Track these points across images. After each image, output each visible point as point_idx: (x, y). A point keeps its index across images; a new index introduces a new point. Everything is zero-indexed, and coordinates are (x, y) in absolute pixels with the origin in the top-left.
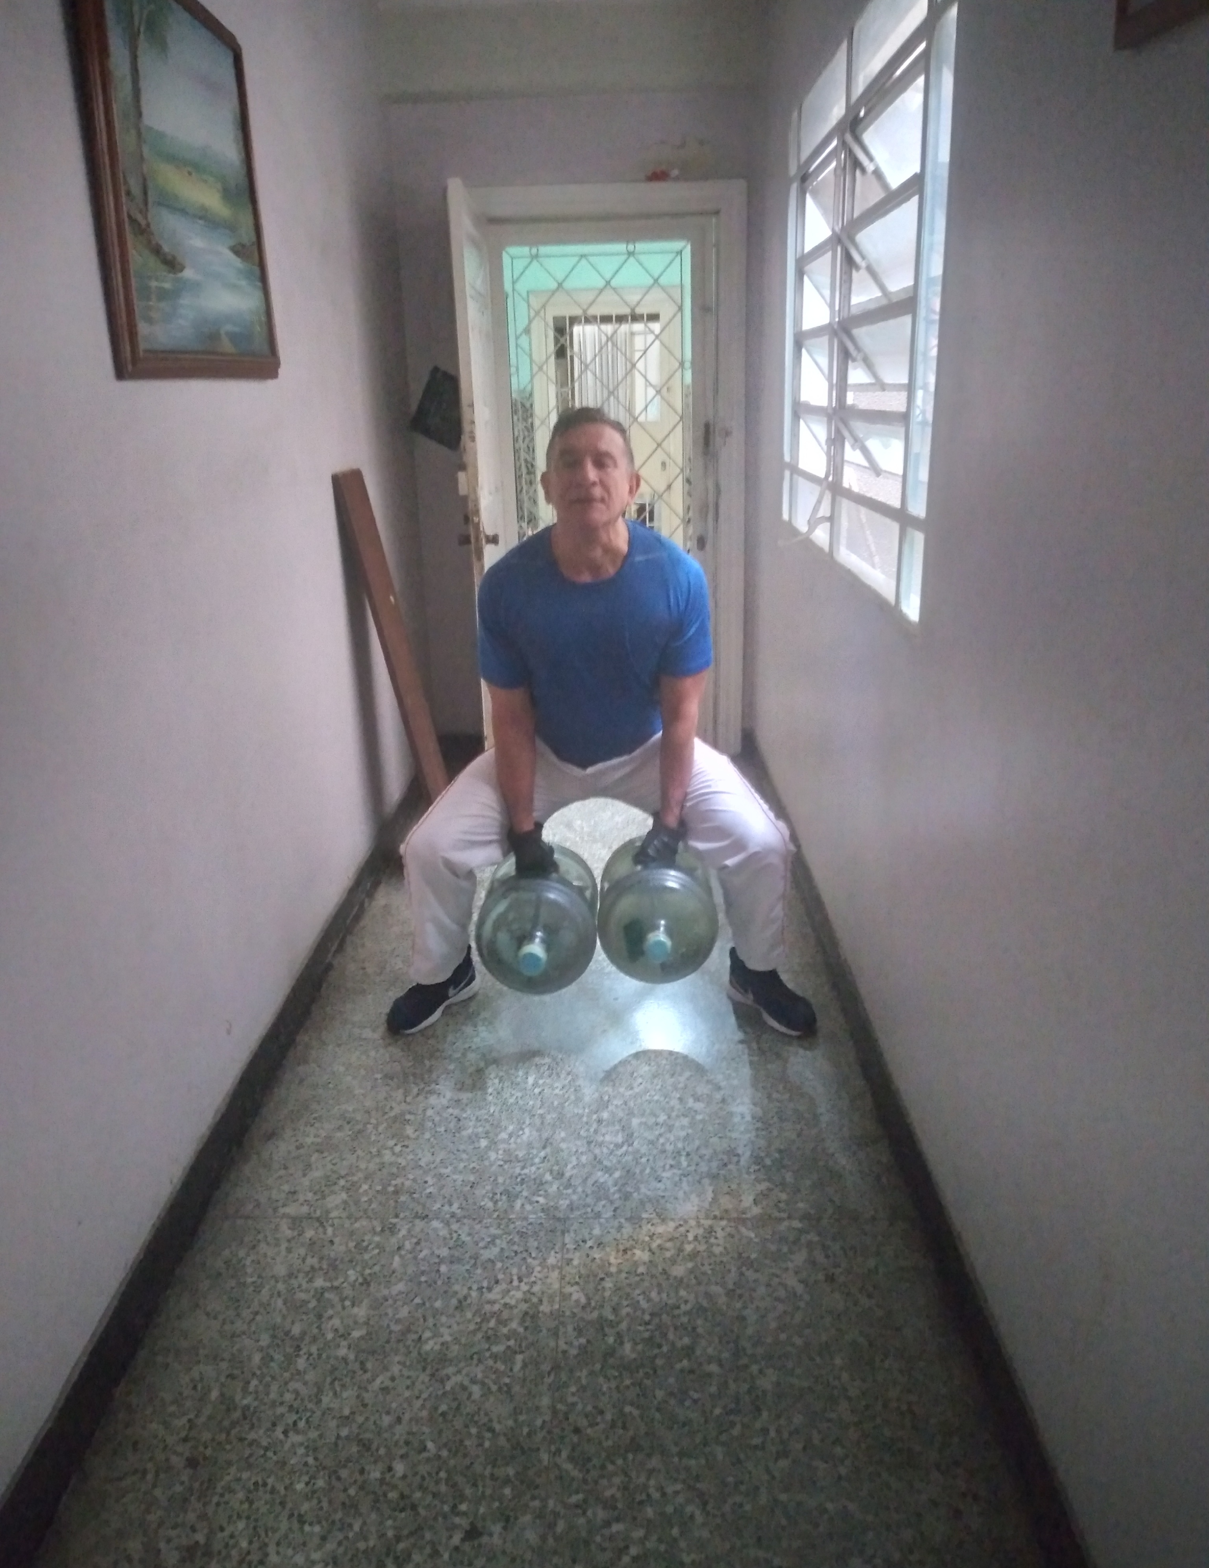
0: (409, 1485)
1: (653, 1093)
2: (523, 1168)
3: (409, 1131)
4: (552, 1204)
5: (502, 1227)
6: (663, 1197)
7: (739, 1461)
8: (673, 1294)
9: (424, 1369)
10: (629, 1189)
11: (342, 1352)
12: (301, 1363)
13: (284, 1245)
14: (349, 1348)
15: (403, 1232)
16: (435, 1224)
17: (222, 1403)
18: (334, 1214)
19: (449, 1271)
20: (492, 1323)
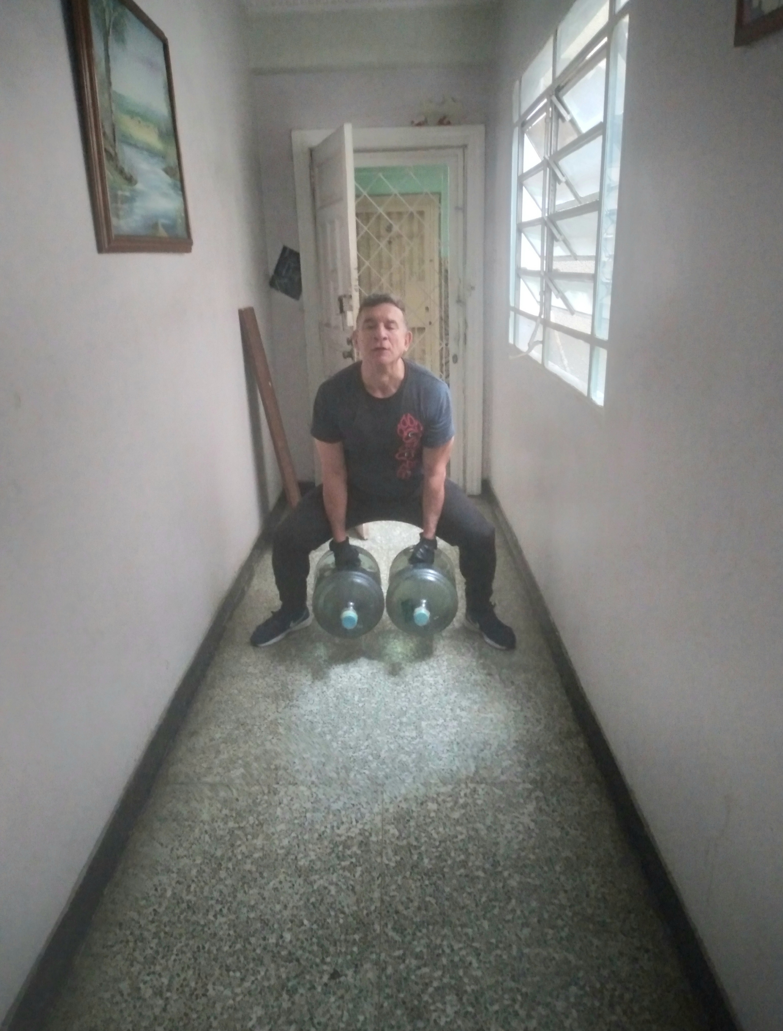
0: (294, 946)
1: (434, 706)
2: (354, 753)
3: (281, 730)
4: (374, 774)
5: (344, 789)
6: (443, 770)
7: (499, 929)
8: (452, 829)
9: (300, 876)
10: (422, 765)
11: (248, 867)
12: (223, 874)
13: (206, 802)
14: (252, 863)
15: (282, 793)
16: (302, 788)
17: (174, 899)
18: (237, 781)
19: (313, 816)
20: (341, 848)
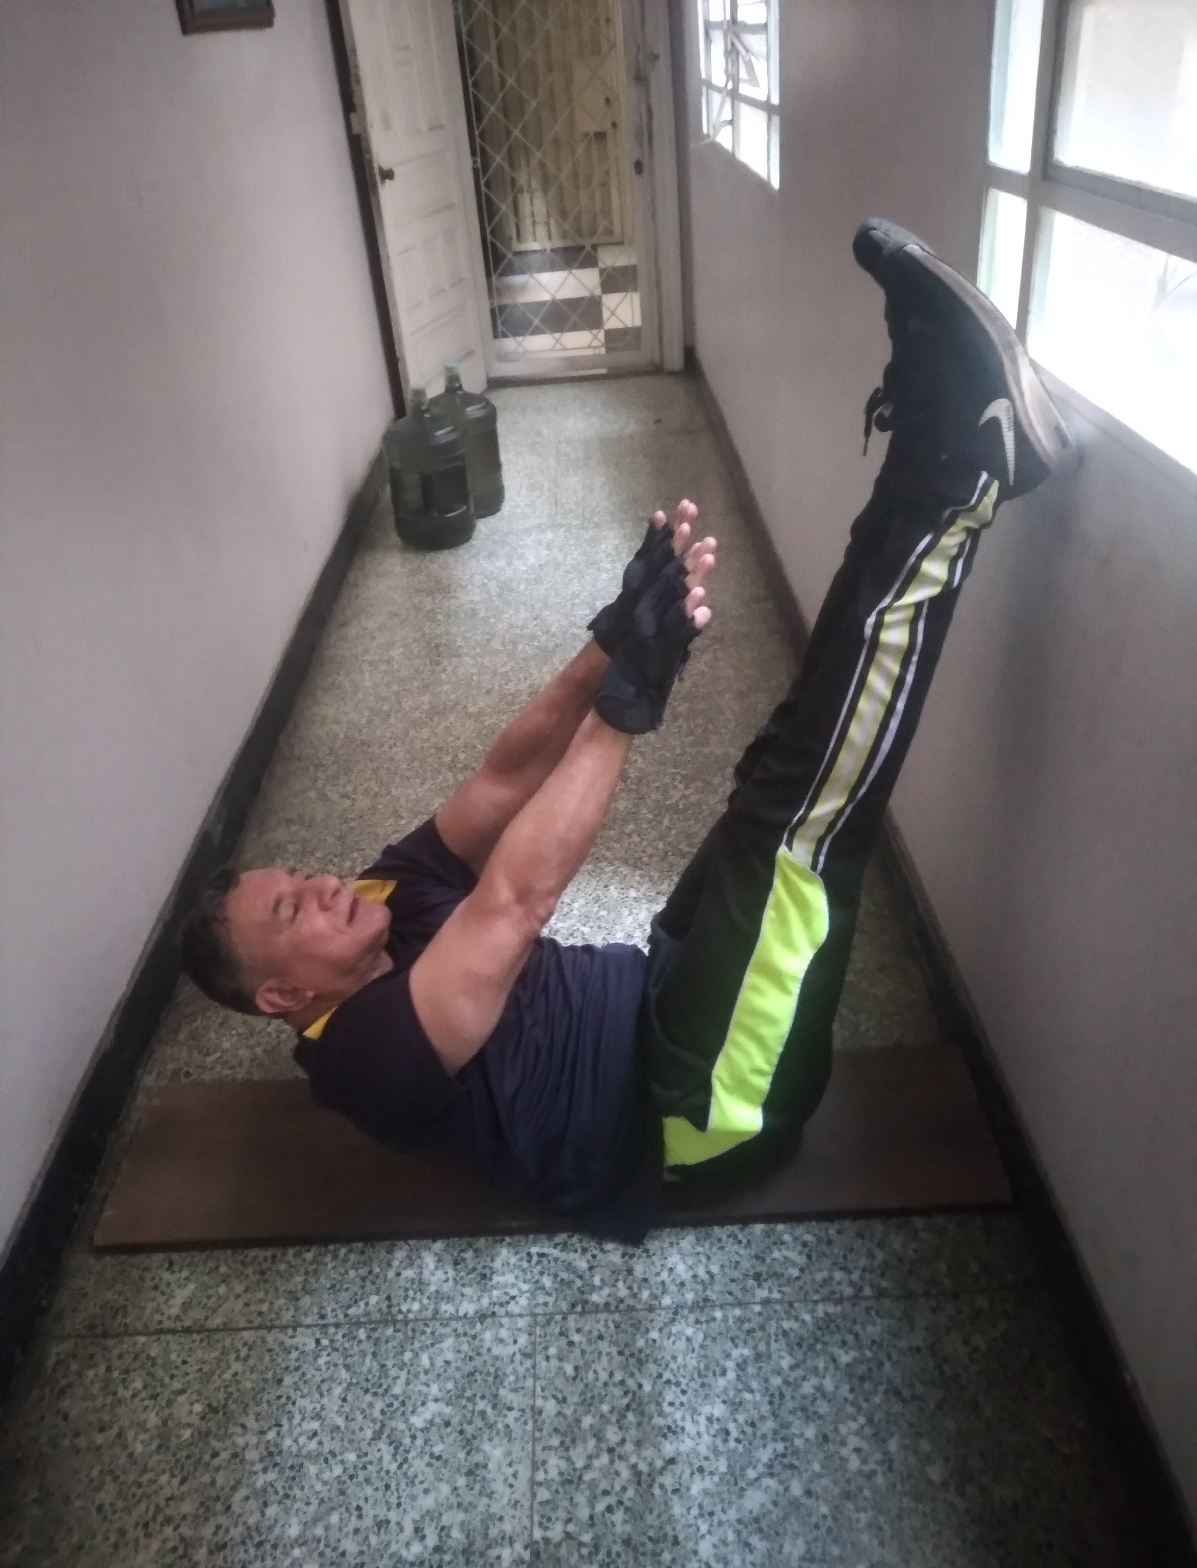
2: (522, 630)
4: (543, 645)
5: (511, 657)
9: (470, 719)
13: (367, 674)
14: (421, 712)
15: (445, 663)
16: (466, 659)
17: (347, 739)
19: (479, 678)
